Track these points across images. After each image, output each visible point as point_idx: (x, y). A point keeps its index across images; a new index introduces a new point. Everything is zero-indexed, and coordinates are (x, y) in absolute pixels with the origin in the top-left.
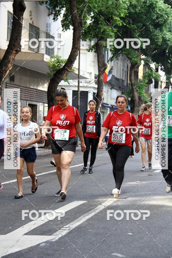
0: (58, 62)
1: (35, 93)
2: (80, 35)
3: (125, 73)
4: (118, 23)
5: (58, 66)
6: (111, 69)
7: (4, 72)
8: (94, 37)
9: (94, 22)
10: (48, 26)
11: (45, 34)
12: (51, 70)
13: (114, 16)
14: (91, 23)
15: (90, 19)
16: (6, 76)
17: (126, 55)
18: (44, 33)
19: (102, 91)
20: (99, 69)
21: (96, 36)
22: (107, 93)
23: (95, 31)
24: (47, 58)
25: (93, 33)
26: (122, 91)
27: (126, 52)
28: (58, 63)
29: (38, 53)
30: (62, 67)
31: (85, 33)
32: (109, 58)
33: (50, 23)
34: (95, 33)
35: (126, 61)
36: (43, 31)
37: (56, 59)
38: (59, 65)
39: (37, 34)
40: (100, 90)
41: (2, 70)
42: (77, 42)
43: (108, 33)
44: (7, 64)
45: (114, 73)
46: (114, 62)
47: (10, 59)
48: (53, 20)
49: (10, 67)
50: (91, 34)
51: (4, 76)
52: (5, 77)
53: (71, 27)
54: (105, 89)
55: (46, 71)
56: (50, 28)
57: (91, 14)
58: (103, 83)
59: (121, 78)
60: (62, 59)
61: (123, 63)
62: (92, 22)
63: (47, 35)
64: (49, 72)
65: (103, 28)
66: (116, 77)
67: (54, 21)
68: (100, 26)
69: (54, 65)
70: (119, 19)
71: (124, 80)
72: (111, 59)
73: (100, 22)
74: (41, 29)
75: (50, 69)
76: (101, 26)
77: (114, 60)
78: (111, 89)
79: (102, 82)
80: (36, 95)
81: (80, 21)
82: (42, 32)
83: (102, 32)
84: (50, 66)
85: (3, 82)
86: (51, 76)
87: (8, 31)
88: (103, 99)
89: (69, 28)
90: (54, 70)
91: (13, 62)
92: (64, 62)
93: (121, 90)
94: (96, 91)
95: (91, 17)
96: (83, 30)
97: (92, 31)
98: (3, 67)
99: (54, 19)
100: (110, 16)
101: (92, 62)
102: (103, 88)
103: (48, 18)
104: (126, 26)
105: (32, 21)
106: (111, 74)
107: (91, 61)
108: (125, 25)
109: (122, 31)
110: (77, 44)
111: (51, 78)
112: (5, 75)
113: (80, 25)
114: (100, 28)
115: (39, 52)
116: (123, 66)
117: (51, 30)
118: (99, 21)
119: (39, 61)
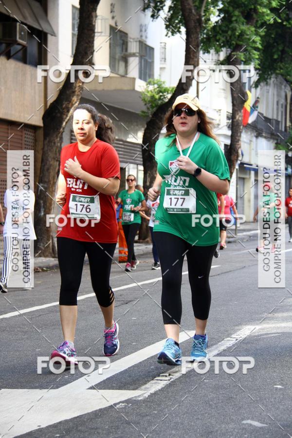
0: (161, 92)
1: (121, 148)
2: (198, 42)
3: (282, 107)
4: (267, 18)
5: (160, 99)
6: (257, 102)
7: (65, 110)
8: (223, 46)
9: (223, 19)
10: (142, 29)
11: (138, 43)
12: (149, 105)
13: (259, 7)
14: (218, 21)
15: (217, 13)
16: (68, 118)
17: (282, 75)
18: (136, 42)
19: (239, 140)
20: (233, 102)
21: (227, 44)
22: (250, 144)
23: (226, 34)
24: (140, 86)
25: (223, 39)
26: (277, 140)
27: (282, 71)
28: (161, 94)
29: (126, 77)
30: (166, 100)
31: (208, 39)
32: (252, 83)
33: (145, 25)
34: (226, 38)
35: (283, 87)
36: (133, 39)
37: (156, 86)
38: (162, 98)
39: (123, 44)
40: (236, 139)
41: (62, 108)
42: (194, 56)
43: (248, 37)
44: (70, 96)
45: (262, 108)
46: (261, 89)
47: (75, 88)
48: (152, 19)
49: (76, 103)
50: (218, 41)
51: (66, 118)
52: (66, 120)
53: (183, 29)
54: (245, 137)
55: (140, 108)
56: (147, 33)
57: (217, 6)
58: (241, 127)
59: (275, 117)
60: (166, 86)
61: (277, 91)
62: (221, 19)
63: (142, 46)
64: (144, 109)
65: (240, 29)
66: (265, 115)
67: (153, 21)
68: (235, 25)
69: (153, 97)
70: (269, 12)
71: (279, 122)
72: (257, 84)
73: (234, 19)
74: (130, 35)
75: (145, 104)
76: (237, 25)
77: (261, 86)
78: (257, 137)
79: (238, 125)
80: (124, 152)
81: (198, 17)
82: (131, 40)
83: (239, 36)
84: (146, 99)
85: (64, 128)
86: (148, 116)
87: (73, 41)
88: (243, 155)
89: (180, 32)
90: (154, 105)
91: (81, 93)
92: (169, 92)
93: (274, 139)
94: (228, 142)
95: (218, 10)
96: (204, 33)
97: (221, 34)
98: (64, 102)
99: (153, 16)
100: (253, 7)
101: (222, 91)
102: (240, 136)
103: (142, 15)
104: (281, 23)
105: (114, 20)
106: (257, 110)
107: (221, 89)
108: (280, 21)
109: (274, 33)
110: (193, 59)
111: (149, 120)
112: (67, 116)
113: (198, 24)
114: (234, 30)
115: (128, 76)
116: (279, 95)
117: (149, 35)
118: (232, 17)
119: (128, 90)
